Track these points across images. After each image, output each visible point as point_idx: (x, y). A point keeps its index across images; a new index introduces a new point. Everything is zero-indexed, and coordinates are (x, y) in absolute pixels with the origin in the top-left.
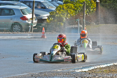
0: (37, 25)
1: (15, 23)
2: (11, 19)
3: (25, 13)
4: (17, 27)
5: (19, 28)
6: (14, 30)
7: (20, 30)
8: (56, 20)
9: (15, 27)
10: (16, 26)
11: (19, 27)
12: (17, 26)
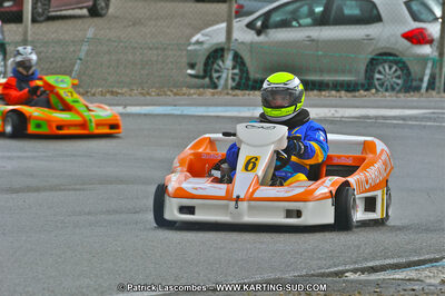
1: (380, 55)
3: (423, 17)
4: (387, 73)
5: (398, 77)
6: (376, 83)
7: (399, 81)
9: (380, 72)
10: (387, 67)
11: (399, 73)
12: (390, 68)
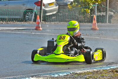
0: (57, 13)
2: (24, 5)
8: (79, 6)
9: (28, 15)
10: (30, 13)
